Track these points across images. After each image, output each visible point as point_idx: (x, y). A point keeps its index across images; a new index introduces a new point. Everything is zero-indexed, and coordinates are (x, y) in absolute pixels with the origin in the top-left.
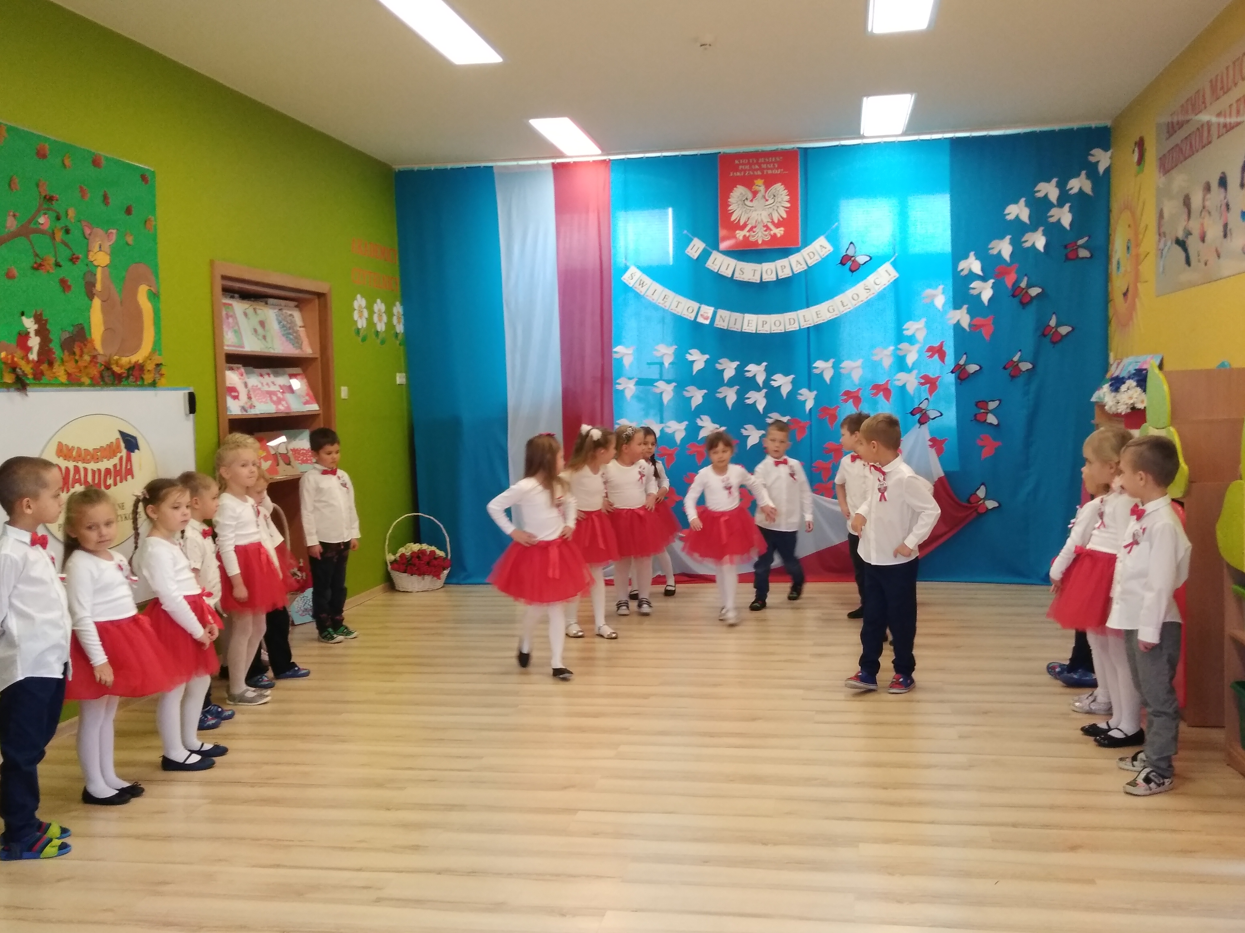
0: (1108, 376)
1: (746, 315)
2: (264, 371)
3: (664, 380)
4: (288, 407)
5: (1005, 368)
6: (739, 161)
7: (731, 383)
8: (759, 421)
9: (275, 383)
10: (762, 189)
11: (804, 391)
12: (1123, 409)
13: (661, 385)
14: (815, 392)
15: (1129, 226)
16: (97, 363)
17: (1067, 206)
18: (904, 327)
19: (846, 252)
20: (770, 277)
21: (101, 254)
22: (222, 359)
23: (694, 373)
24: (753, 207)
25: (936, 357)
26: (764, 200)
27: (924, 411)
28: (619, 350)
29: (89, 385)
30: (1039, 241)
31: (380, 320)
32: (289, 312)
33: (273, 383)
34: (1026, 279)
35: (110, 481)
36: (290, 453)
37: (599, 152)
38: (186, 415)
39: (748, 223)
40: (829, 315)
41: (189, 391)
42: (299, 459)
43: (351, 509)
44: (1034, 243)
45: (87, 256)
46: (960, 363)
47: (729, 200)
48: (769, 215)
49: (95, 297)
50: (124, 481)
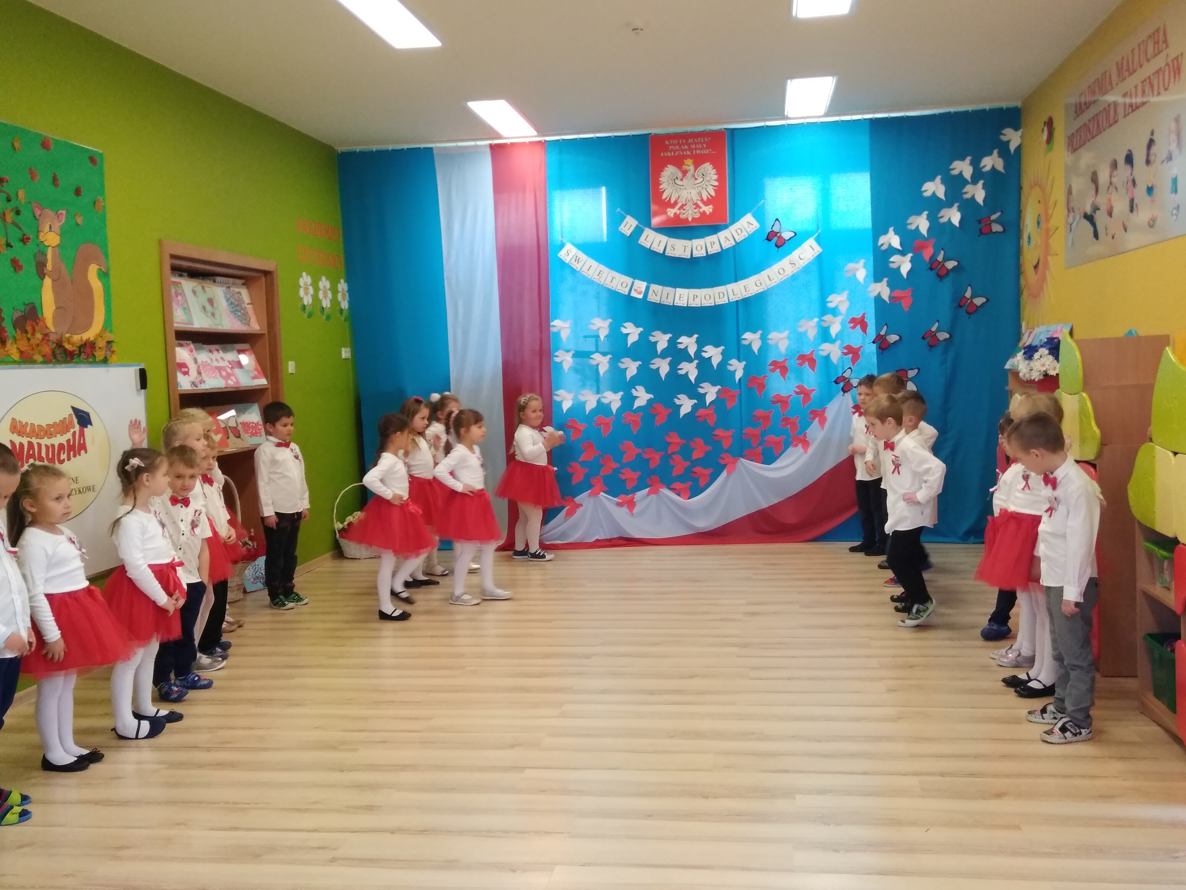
0: (1021, 344)
1: (677, 289)
2: (213, 347)
3: (600, 353)
4: (238, 382)
5: (923, 338)
6: (669, 142)
7: (664, 355)
8: (692, 390)
9: (224, 359)
10: (692, 168)
11: (734, 362)
12: (1036, 376)
13: (597, 358)
14: (744, 363)
15: (1039, 202)
16: (49, 340)
17: (981, 183)
18: (827, 300)
19: (772, 228)
20: (699, 253)
21: (51, 234)
22: (172, 336)
23: (629, 345)
24: (683, 186)
25: (858, 327)
26: (694, 179)
27: (848, 379)
28: (556, 324)
29: (42, 363)
30: (954, 216)
31: (325, 297)
32: (237, 290)
33: (222, 358)
34: (942, 252)
35: (63, 456)
36: (240, 427)
37: (535, 133)
38: (138, 391)
39: (678, 201)
40: (756, 288)
41: (140, 368)
42: (249, 432)
43: (302, 480)
44: (950, 218)
45: (38, 236)
46: (881, 333)
47: (660, 179)
48: (698, 193)
49: (46, 276)
50: (78, 456)
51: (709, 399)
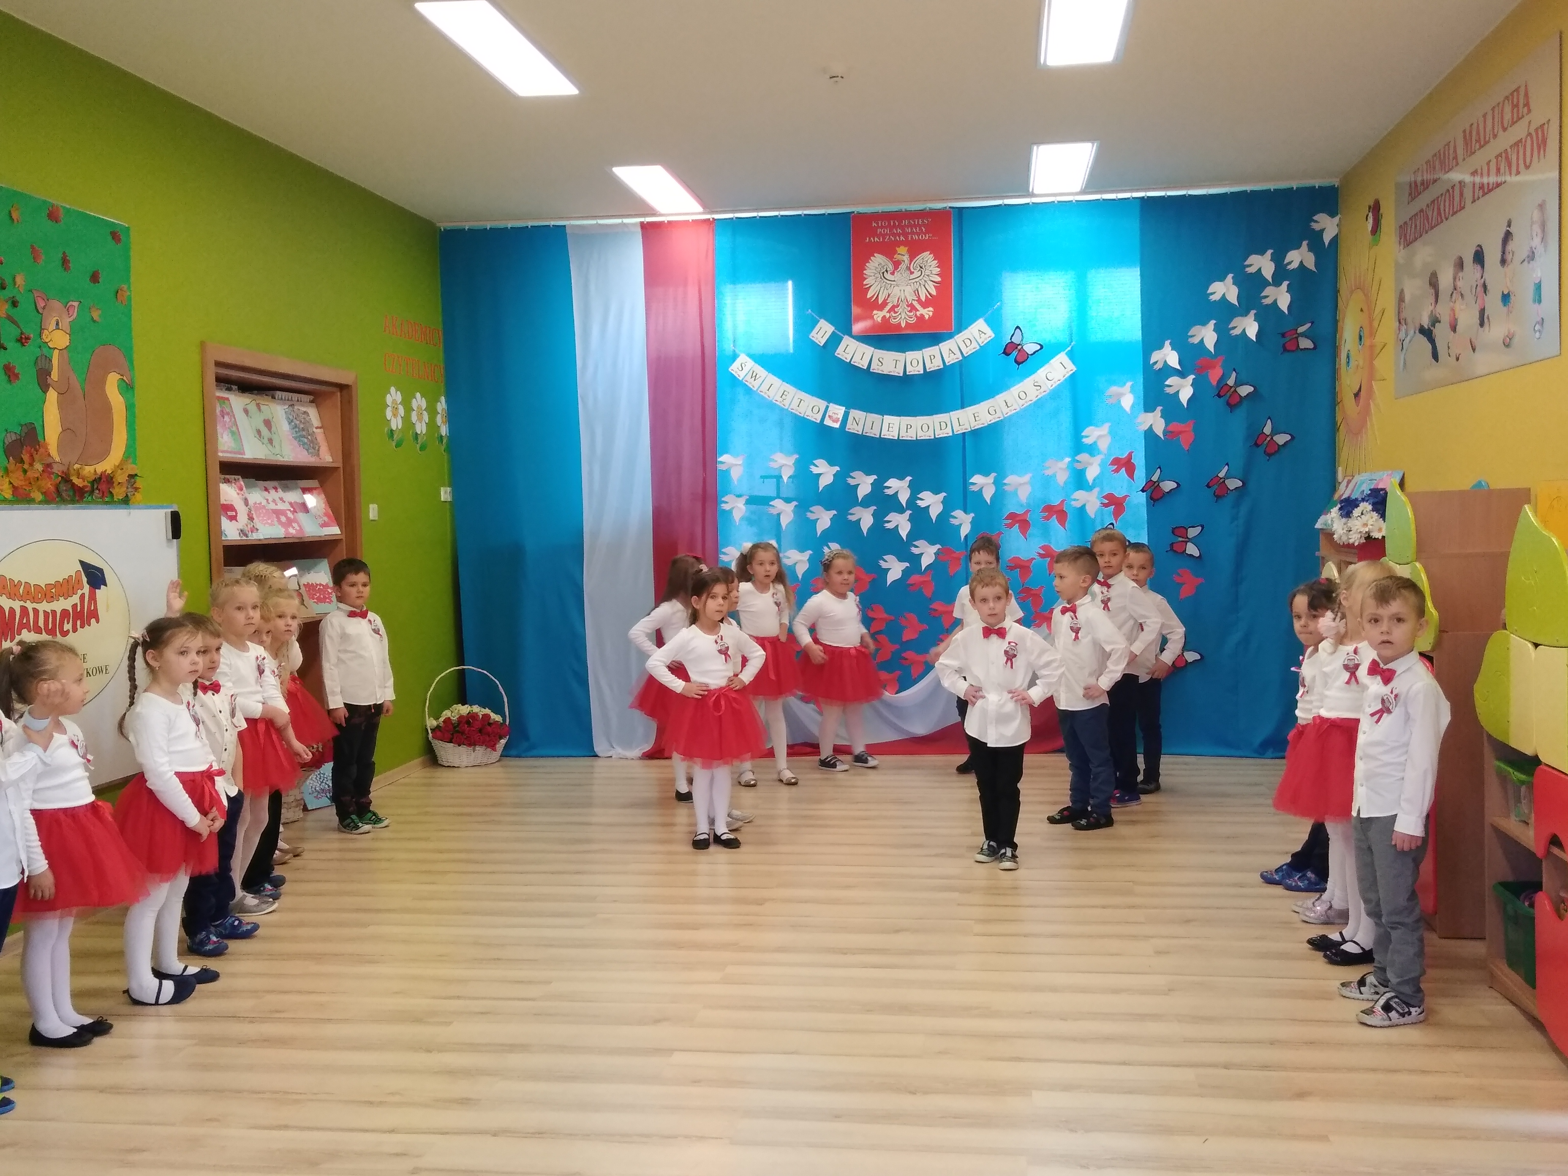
0: (1336, 497)
1: (885, 416)
2: (270, 484)
3: (783, 499)
4: (301, 531)
5: (1208, 486)
6: (878, 224)
7: (866, 502)
8: (902, 549)
9: (285, 499)
10: (906, 258)
11: (959, 513)
12: (1355, 539)
13: (778, 504)
14: (972, 515)
15: (1362, 310)
16: (52, 473)
17: (1285, 284)
18: (1083, 434)
19: (1011, 339)
20: (915, 369)
21: (59, 333)
22: (215, 469)
23: (820, 489)
24: (894, 281)
25: (1123, 470)
26: (908, 272)
28: (725, 459)
29: (40, 503)
30: (1250, 327)
31: (420, 419)
32: (303, 409)
33: (281, 499)
34: (1234, 374)
35: (67, 627)
37: (700, 209)
38: (168, 540)
39: (888, 301)
40: (989, 417)
41: (172, 510)
42: (316, 597)
43: (384, 663)
44: (1244, 330)
45: (40, 335)
46: (1152, 479)
47: (864, 272)
48: (915, 292)
49: (51, 388)
50: (86, 626)
51: (926, 561)
